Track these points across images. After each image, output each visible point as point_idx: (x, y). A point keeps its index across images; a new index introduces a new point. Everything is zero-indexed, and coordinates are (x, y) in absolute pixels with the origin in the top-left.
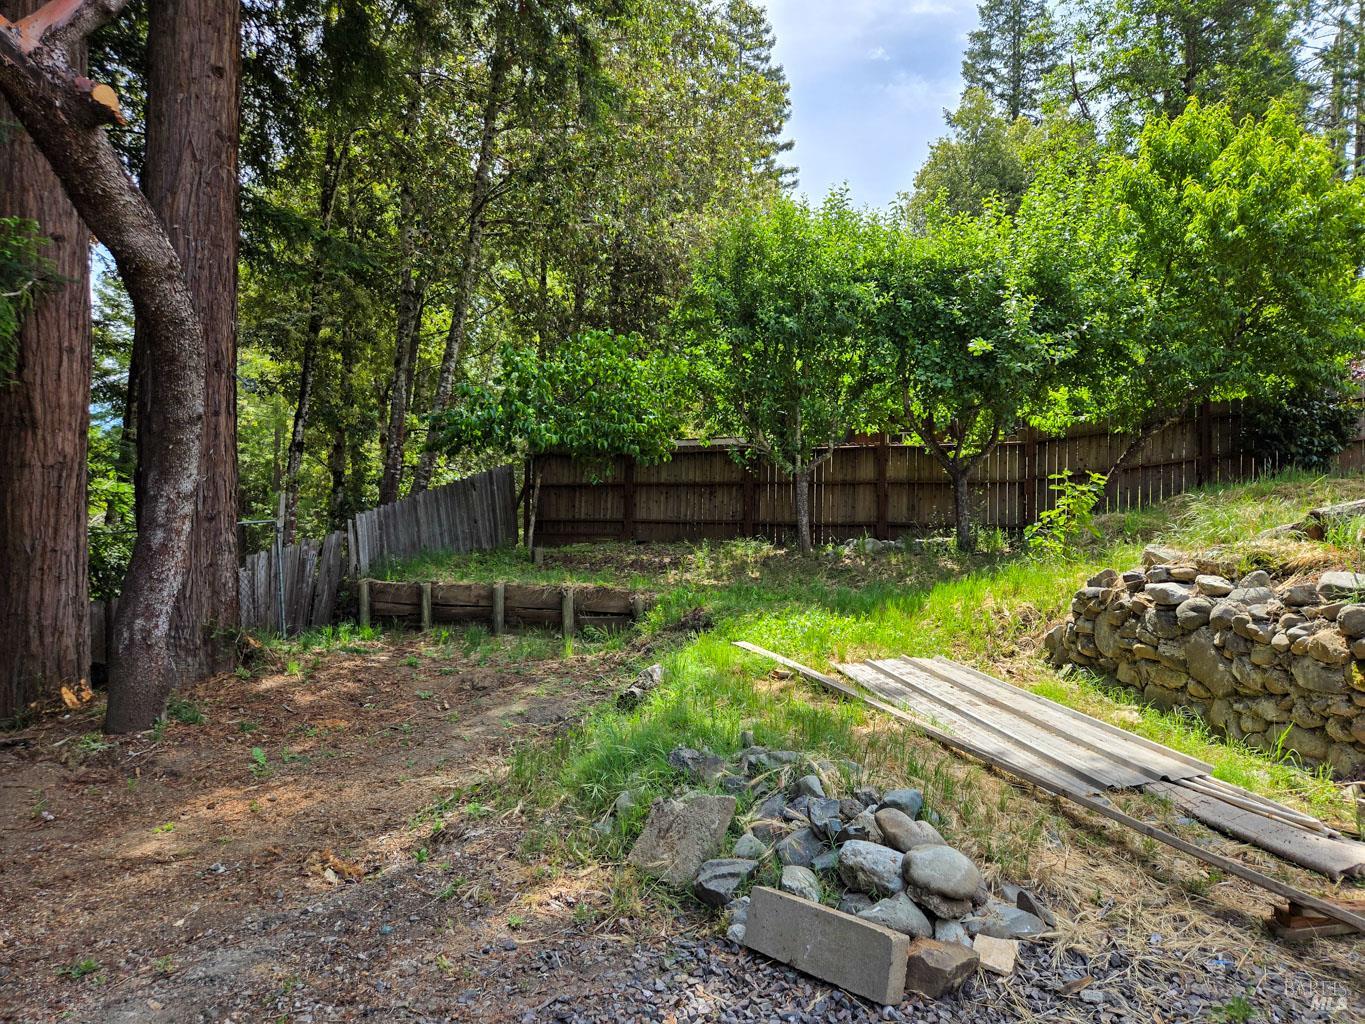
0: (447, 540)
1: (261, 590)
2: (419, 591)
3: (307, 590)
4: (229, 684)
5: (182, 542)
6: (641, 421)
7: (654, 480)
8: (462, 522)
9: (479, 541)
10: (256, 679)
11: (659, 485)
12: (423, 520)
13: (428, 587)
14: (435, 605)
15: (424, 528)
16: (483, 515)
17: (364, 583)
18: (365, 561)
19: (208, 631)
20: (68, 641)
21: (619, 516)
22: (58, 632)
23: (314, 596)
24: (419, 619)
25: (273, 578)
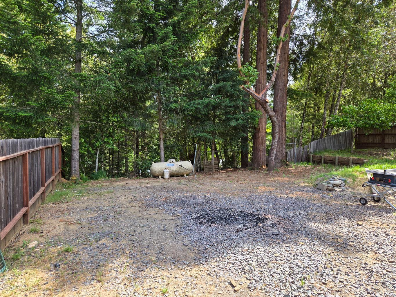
0: (332, 147)
1: (292, 155)
2: (321, 157)
3: (301, 156)
4: (284, 168)
5: (276, 148)
6: (379, 119)
7: (391, 133)
8: (337, 143)
9: (341, 147)
10: (288, 168)
11: (392, 134)
12: (326, 143)
13: (323, 156)
14: (324, 160)
15: (327, 144)
16: (343, 142)
17: (311, 155)
18: (312, 151)
19: (281, 160)
20: (264, 160)
21: (380, 142)
22: (263, 159)
23: (302, 157)
24: (321, 163)
25: (294, 153)
